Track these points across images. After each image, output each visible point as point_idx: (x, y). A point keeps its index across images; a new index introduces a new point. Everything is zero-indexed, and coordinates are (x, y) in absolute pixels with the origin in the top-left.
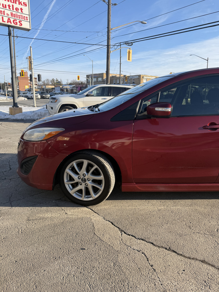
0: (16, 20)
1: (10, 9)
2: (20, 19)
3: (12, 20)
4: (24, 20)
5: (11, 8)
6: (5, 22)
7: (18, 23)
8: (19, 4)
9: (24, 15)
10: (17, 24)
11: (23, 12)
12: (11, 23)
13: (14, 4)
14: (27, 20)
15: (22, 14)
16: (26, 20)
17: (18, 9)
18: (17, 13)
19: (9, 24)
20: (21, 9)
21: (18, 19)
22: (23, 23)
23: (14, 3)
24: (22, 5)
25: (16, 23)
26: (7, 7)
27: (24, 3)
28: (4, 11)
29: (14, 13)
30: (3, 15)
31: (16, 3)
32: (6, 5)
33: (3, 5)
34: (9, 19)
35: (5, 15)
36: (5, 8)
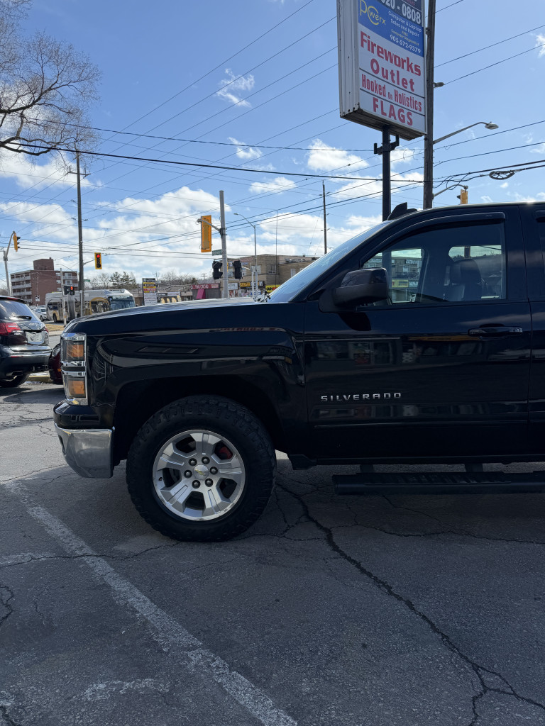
0: (403, 111)
1: (394, 82)
2: (409, 108)
3: (396, 109)
4: (415, 110)
5: (395, 78)
6: (385, 114)
7: (407, 119)
8: (408, 70)
9: (416, 98)
10: (403, 121)
11: (413, 90)
12: (395, 118)
13: (400, 69)
14: (420, 110)
15: (412, 96)
16: (418, 111)
17: (406, 83)
18: (404, 92)
19: (392, 119)
20: (412, 82)
21: (406, 107)
22: (413, 116)
23: (399, 66)
24: (412, 72)
25: (402, 118)
26: (390, 76)
27: (416, 66)
28: (384, 88)
29: (400, 92)
30: (382, 96)
31: (403, 67)
32: (387, 71)
33: (383, 69)
34: (392, 107)
35: (385, 96)
36: (385, 79)
